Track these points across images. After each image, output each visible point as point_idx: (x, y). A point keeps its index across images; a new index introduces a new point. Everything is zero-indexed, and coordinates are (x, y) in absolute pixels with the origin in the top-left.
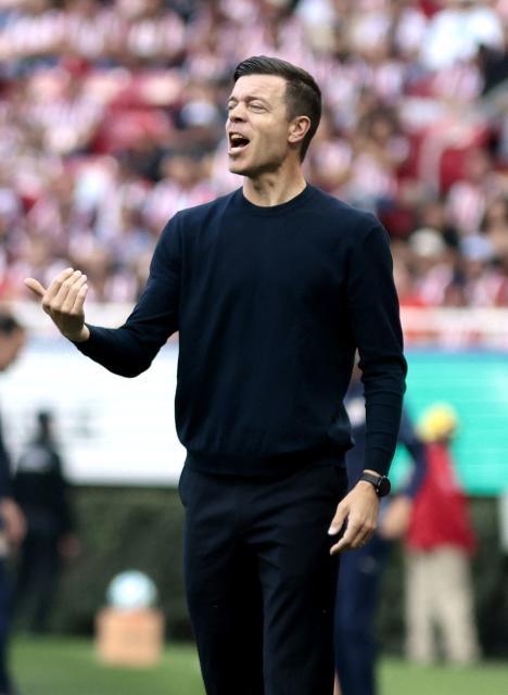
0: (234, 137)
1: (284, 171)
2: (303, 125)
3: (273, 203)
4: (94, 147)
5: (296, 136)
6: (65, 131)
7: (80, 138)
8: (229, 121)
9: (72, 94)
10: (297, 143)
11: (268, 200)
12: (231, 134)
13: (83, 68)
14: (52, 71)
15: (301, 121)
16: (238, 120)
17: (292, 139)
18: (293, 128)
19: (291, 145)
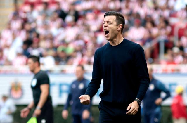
0: (105, 30)
1: (118, 37)
2: (121, 26)
3: (117, 45)
4: (100, 30)
5: (119, 29)
6: (94, 27)
7: (98, 28)
8: (104, 27)
9: (96, 18)
10: (120, 30)
11: (115, 44)
12: (104, 30)
13: (99, 12)
14: (91, 13)
15: (120, 25)
16: (105, 26)
17: (118, 30)
18: (118, 27)
19: (119, 31)
